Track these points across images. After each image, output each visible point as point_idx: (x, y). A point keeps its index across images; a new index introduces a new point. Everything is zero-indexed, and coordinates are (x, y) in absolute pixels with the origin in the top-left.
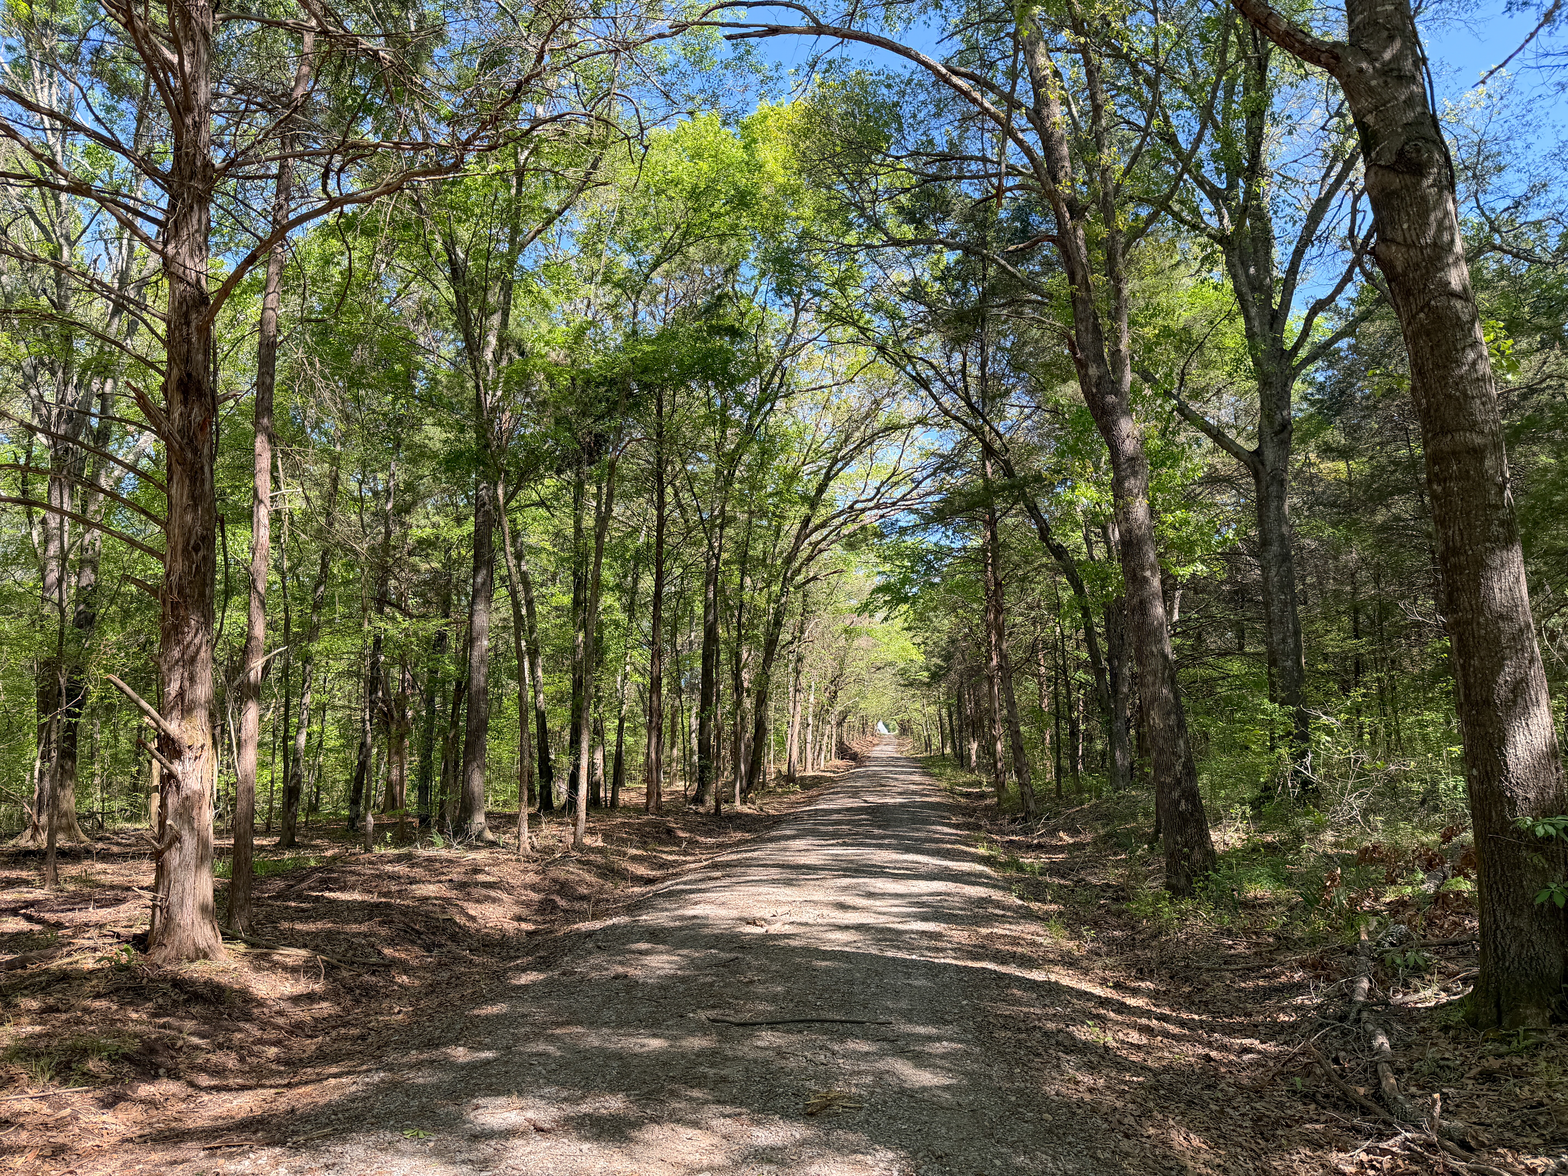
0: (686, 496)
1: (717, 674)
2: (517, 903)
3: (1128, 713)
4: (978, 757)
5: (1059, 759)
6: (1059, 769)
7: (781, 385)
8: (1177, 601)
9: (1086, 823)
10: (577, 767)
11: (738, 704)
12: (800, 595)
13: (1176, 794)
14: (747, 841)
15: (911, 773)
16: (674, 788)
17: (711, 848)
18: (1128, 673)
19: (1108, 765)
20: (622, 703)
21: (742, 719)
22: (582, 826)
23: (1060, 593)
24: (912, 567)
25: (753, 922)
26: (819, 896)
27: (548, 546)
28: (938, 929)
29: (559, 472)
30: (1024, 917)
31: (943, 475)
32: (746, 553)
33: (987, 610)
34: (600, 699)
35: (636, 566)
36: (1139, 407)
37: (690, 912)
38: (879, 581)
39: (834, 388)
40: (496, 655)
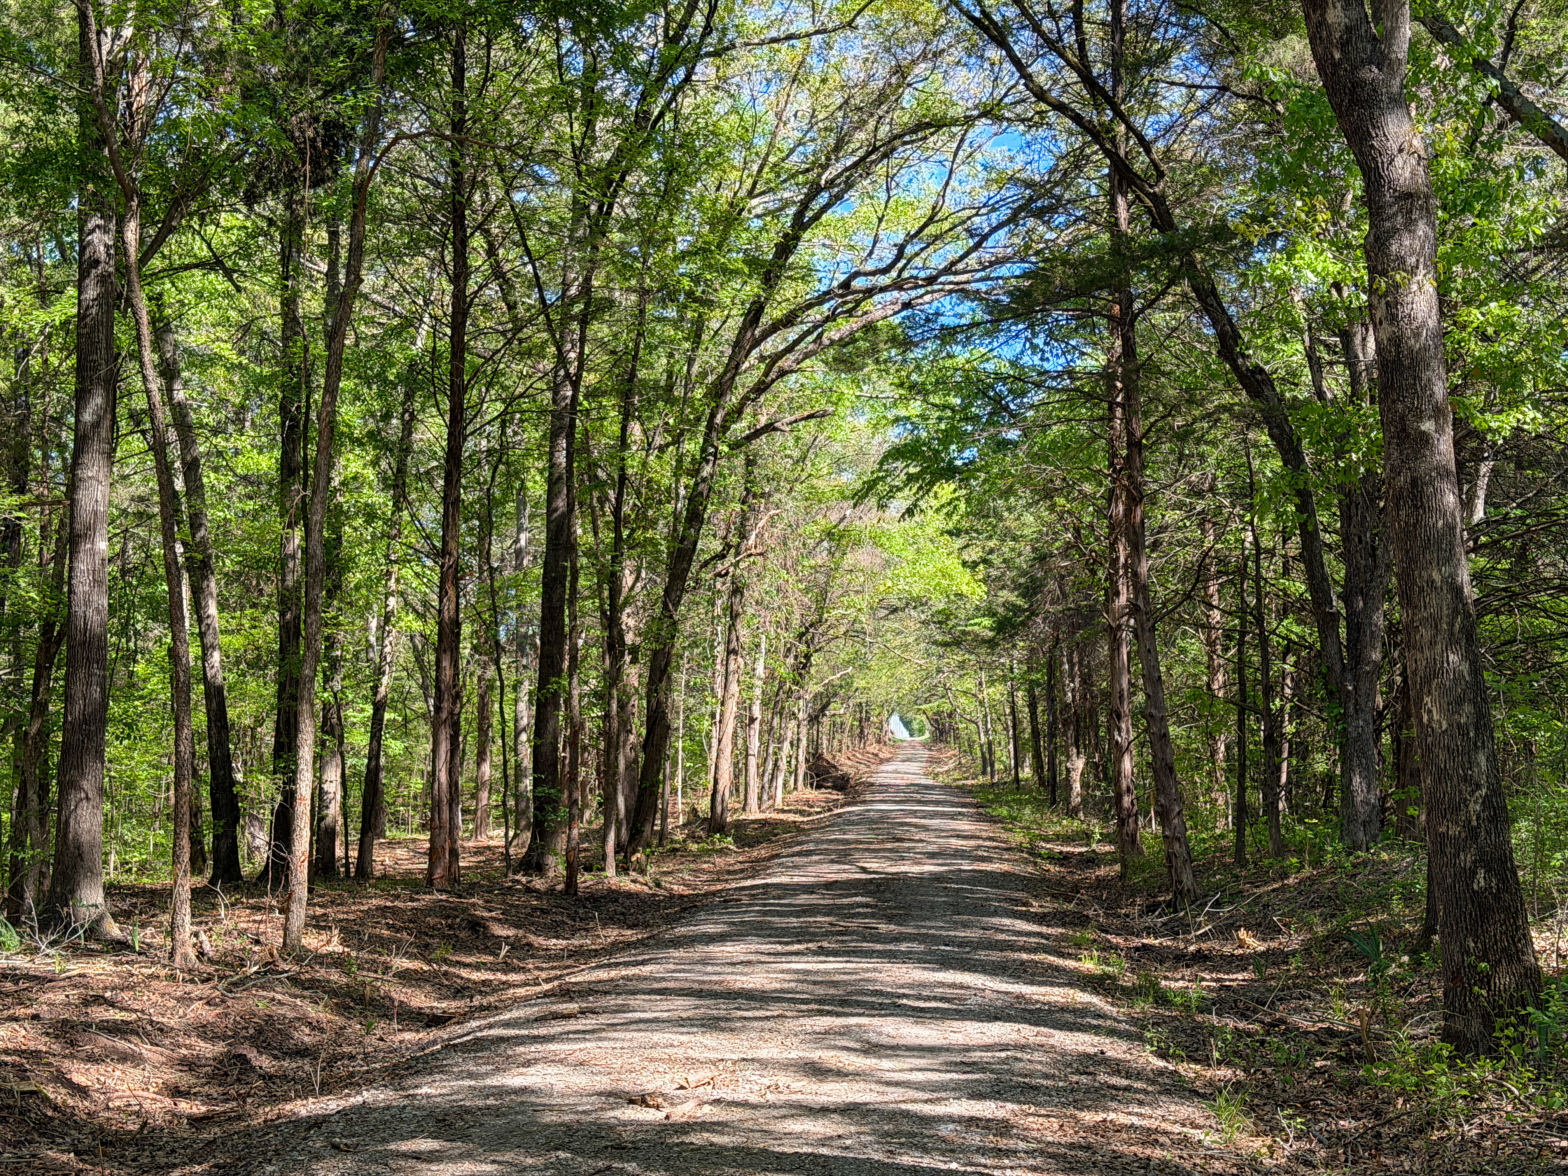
0: (510, 256)
1: (573, 617)
2: (171, 1063)
3: (1380, 701)
4: (1085, 785)
5: (1242, 789)
6: (1242, 810)
7: (708, 29)
8: (1483, 483)
9: (1292, 913)
10: (290, 797)
11: (613, 677)
12: (740, 461)
13: (1467, 859)
14: (629, 945)
15: (953, 817)
16: (483, 841)
17: (558, 957)
18: (1381, 623)
19: (1336, 802)
20: (379, 672)
21: (622, 706)
22: (299, 913)
23: (1256, 464)
24: (965, 408)
25: (642, 1100)
26: (769, 1051)
27: (227, 350)
28: (1001, 1114)
29: (251, 199)
30: (1167, 1092)
31: (1031, 222)
32: (633, 374)
33: (1110, 496)
34: (334, 664)
35: (409, 396)
36: (1425, 92)
37: (514, 1079)
38: (895, 436)
39: (816, 40)
40: (124, 572)
